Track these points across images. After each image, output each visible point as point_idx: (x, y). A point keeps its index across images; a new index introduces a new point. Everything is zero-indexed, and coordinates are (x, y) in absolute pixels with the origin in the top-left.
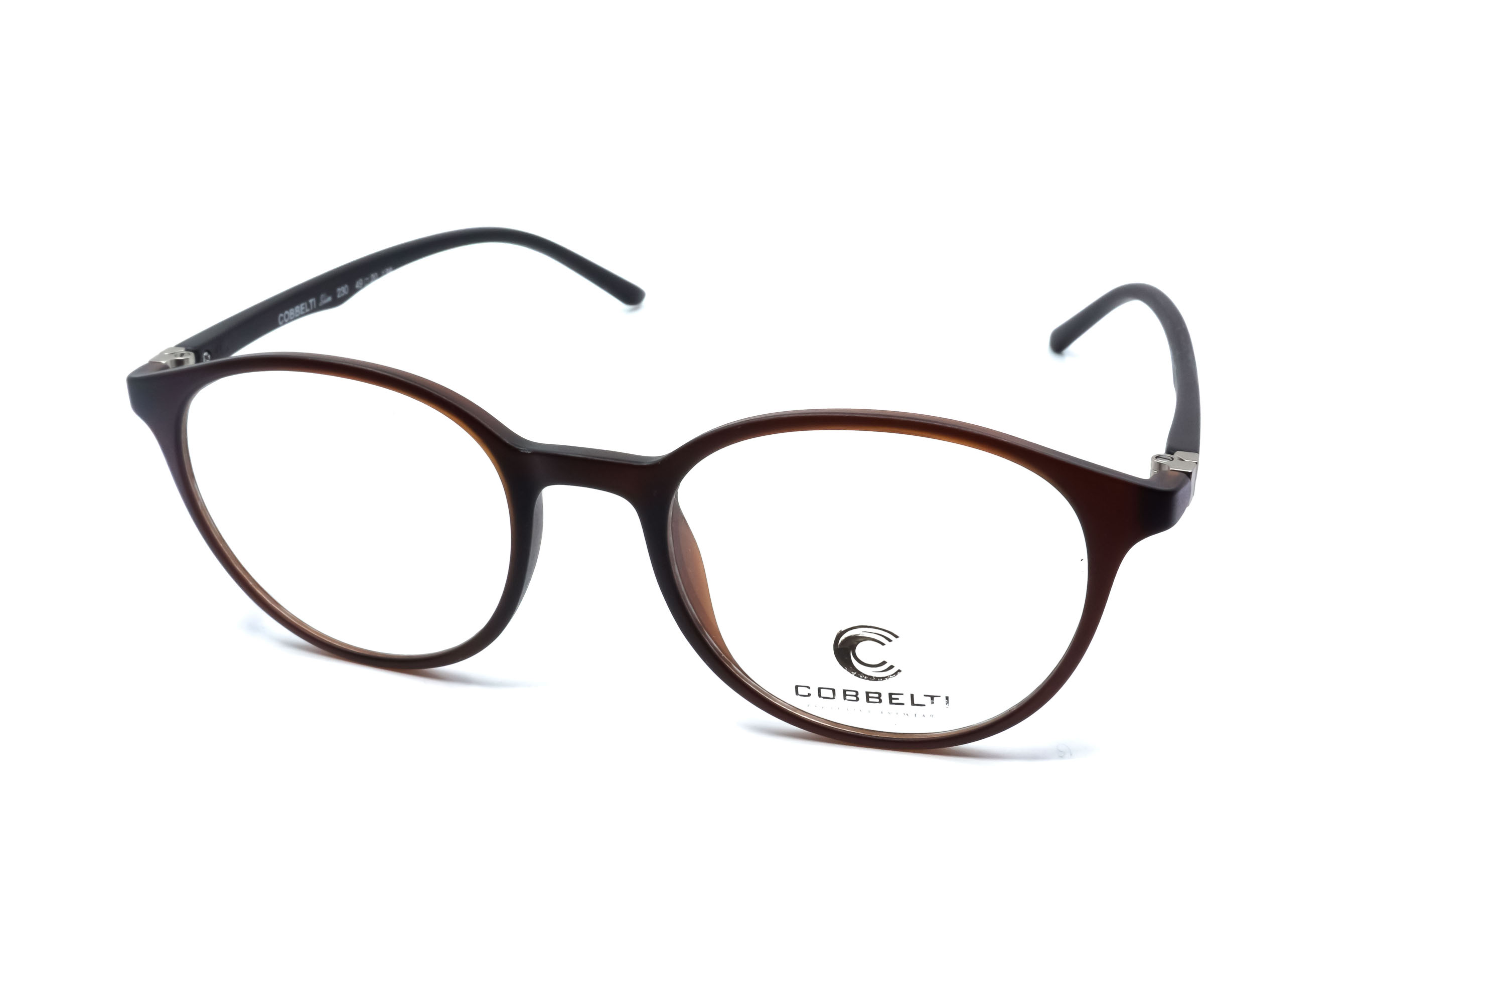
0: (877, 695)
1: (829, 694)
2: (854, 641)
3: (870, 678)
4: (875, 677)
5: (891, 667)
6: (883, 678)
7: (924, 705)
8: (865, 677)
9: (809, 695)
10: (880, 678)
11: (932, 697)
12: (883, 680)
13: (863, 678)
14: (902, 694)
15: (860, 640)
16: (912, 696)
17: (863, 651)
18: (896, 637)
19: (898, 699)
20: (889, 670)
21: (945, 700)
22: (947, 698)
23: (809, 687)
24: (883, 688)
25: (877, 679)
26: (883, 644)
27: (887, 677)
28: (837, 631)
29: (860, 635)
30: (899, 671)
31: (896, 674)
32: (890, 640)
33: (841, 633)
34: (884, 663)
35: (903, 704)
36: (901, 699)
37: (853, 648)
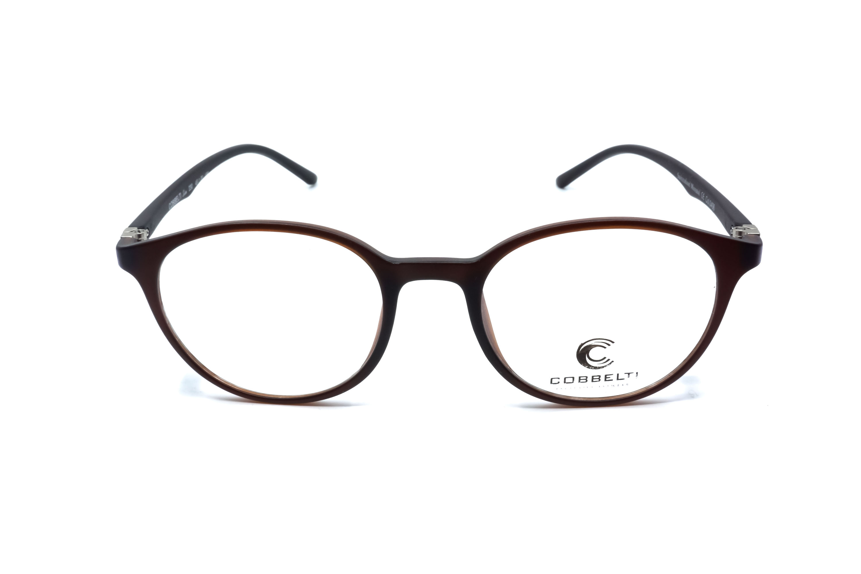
0: (598, 377)
1: (571, 380)
2: (590, 347)
3: (596, 368)
4: (598, 367)
5: (609, 360)
6: (603, 367)
7: (624, 379)
8: (593, 368)
9: (559, 382)
10: (601, 367)
11: (629, 374)
12: (603, 368)
13: (592, 369)
14: (612, 375)
15: (593, 347)
16: (618, 375)
17: (594, 354)
18: (613, 342)
19: (610, 378)
20: (607, 361)
21: (636, 374)
22: (637, 373)
23: (559, 378)
24: (602, 373)
25: (599, 368)
26: (605, 348)
27: (605, 366)
28: (580, 344)
29: (593, 345)
30: (613, 362)
31: (610, 363)
32: (609, 345)
33: (582, 345)
34: (605, 358)
35: (612, 380)
36: (612, 377)
37: (588, 352)
